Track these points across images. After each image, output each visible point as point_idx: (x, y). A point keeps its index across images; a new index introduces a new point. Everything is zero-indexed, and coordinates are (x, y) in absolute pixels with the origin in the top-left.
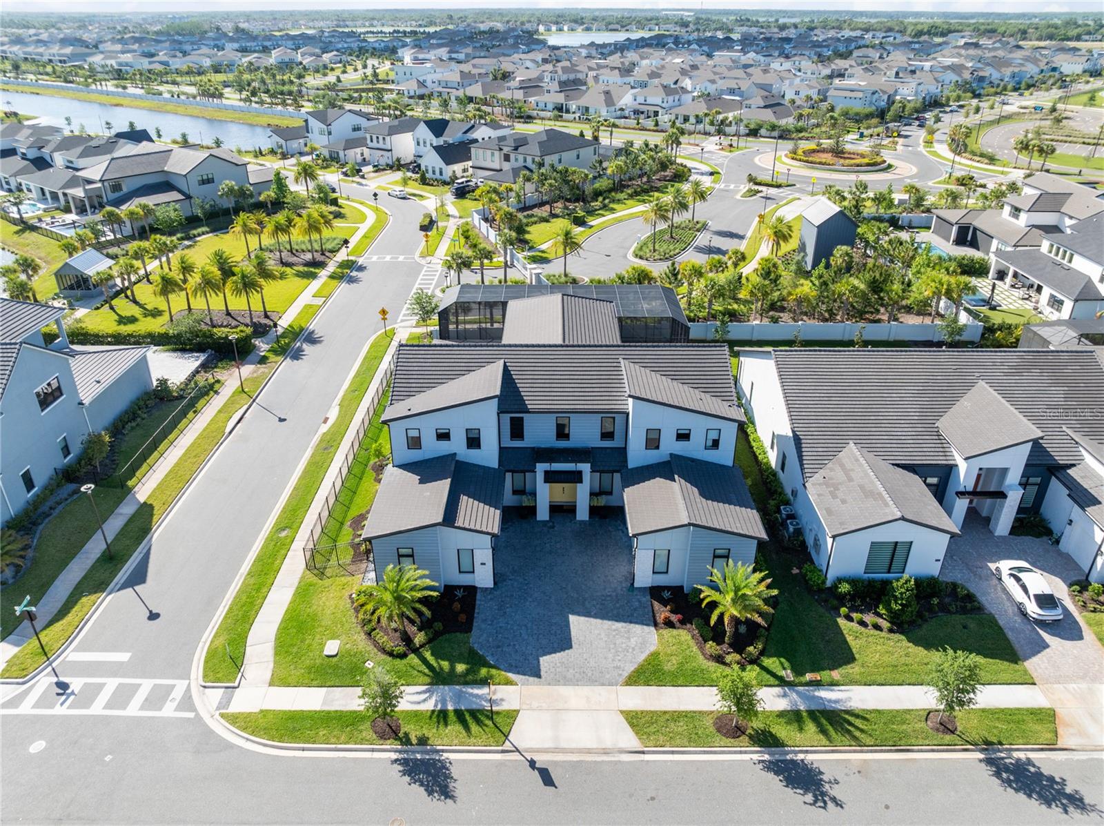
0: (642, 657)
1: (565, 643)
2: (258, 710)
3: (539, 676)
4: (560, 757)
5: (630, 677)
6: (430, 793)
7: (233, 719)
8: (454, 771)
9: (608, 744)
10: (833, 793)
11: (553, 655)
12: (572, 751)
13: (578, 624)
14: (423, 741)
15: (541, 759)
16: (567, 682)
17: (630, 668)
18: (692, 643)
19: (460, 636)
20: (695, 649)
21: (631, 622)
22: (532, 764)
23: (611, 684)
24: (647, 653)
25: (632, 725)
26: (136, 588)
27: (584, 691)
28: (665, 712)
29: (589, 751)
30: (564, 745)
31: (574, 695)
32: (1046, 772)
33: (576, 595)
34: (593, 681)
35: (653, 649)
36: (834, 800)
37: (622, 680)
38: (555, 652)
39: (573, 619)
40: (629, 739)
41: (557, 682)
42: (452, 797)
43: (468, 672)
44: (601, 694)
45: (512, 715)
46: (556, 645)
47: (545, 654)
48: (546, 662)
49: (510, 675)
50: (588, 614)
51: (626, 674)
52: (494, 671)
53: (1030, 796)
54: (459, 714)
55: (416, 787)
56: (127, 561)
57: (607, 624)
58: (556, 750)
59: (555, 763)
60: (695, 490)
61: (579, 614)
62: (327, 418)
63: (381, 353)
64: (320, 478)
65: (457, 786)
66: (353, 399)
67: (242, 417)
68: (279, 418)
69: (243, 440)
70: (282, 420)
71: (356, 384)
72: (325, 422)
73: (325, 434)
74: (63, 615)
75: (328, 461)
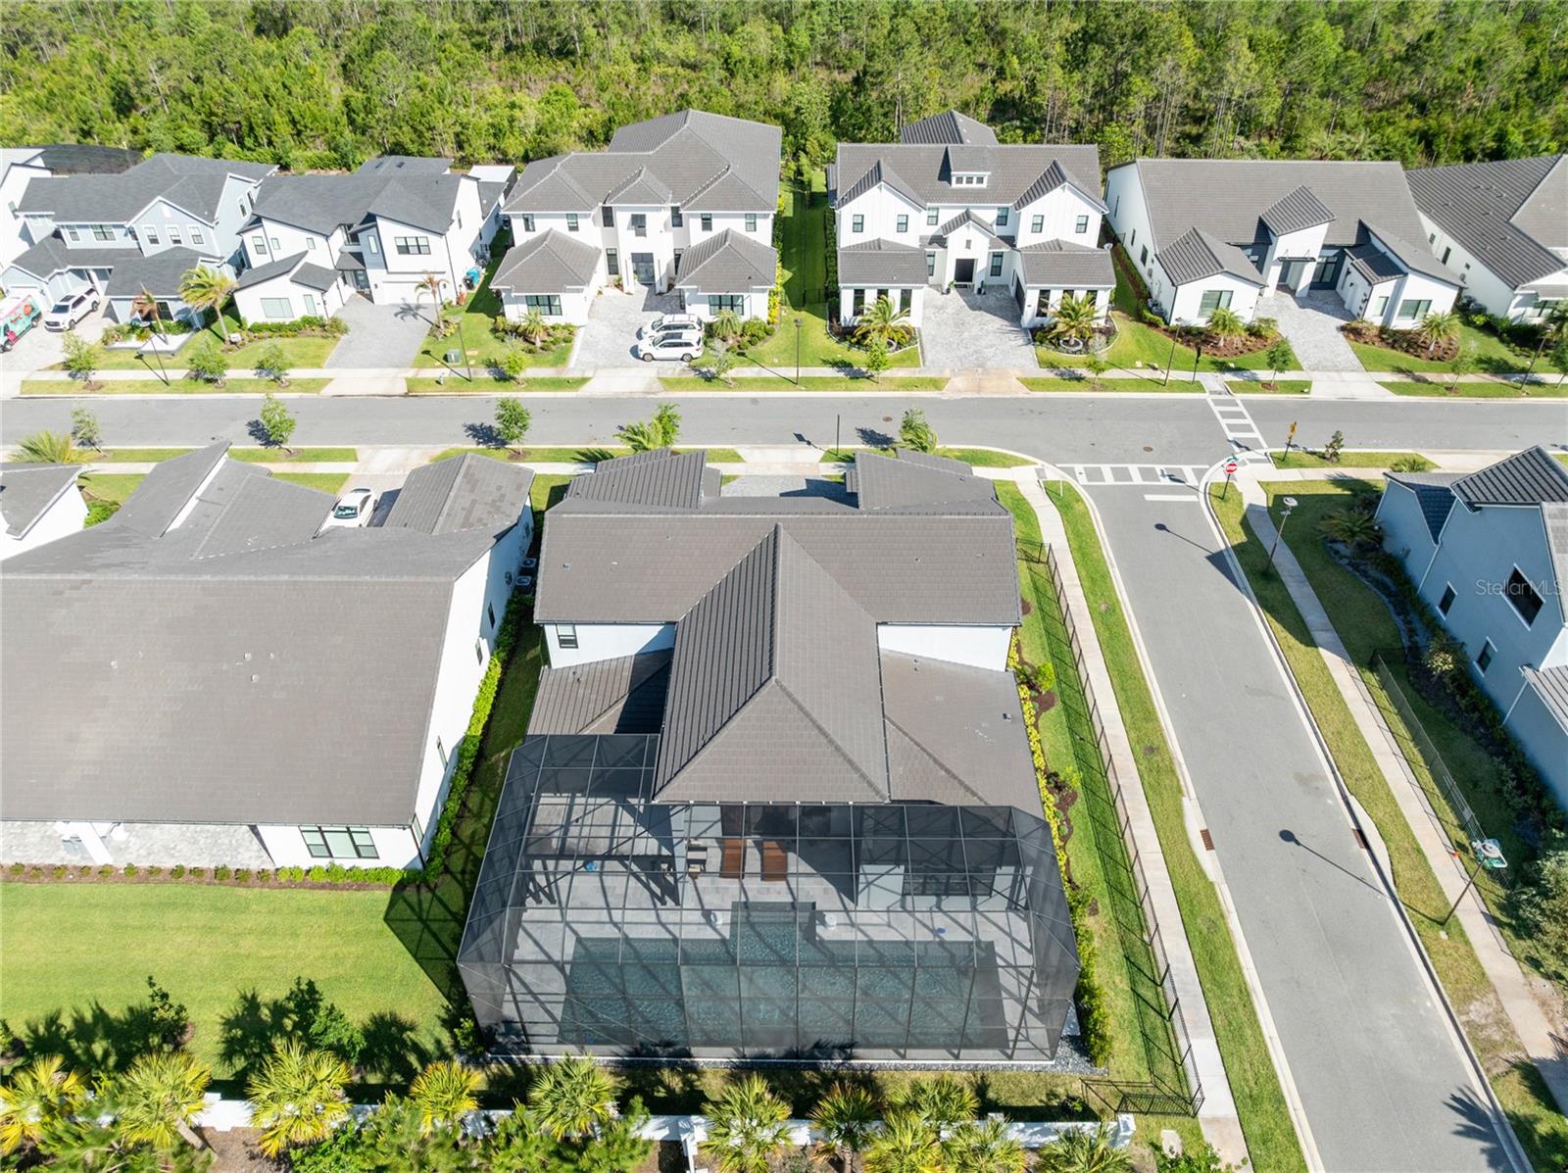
2: (1014, 467)
3: (807, 479)
4: (790, 446)
6: (871, 431)
7: (1024, 462)
8: (860, 440)
12: (781, 448)
15: (803, 445)
22: (809, 443)
26: (1209, 554)
30: (787, 451)
31: (779, 471)
42: (860, 430)
45: (824, 461)
55: (881, 433)
56: (1246, 574)
58: (792, 449)
59: (792, 443)
62: (1209, 845)
63: (1255, 1129)
64: (1118, 688)
65: (855, 433)
66: (1194, 899)
67: (1367, 845)
68: (1298, 843)
69: (1308, 782)
70: (1287, 836)
71: (1223, 956)
72: (1206, 835)
73: (1180, 791)
74: (1242, 524)
75: (1128, 722)
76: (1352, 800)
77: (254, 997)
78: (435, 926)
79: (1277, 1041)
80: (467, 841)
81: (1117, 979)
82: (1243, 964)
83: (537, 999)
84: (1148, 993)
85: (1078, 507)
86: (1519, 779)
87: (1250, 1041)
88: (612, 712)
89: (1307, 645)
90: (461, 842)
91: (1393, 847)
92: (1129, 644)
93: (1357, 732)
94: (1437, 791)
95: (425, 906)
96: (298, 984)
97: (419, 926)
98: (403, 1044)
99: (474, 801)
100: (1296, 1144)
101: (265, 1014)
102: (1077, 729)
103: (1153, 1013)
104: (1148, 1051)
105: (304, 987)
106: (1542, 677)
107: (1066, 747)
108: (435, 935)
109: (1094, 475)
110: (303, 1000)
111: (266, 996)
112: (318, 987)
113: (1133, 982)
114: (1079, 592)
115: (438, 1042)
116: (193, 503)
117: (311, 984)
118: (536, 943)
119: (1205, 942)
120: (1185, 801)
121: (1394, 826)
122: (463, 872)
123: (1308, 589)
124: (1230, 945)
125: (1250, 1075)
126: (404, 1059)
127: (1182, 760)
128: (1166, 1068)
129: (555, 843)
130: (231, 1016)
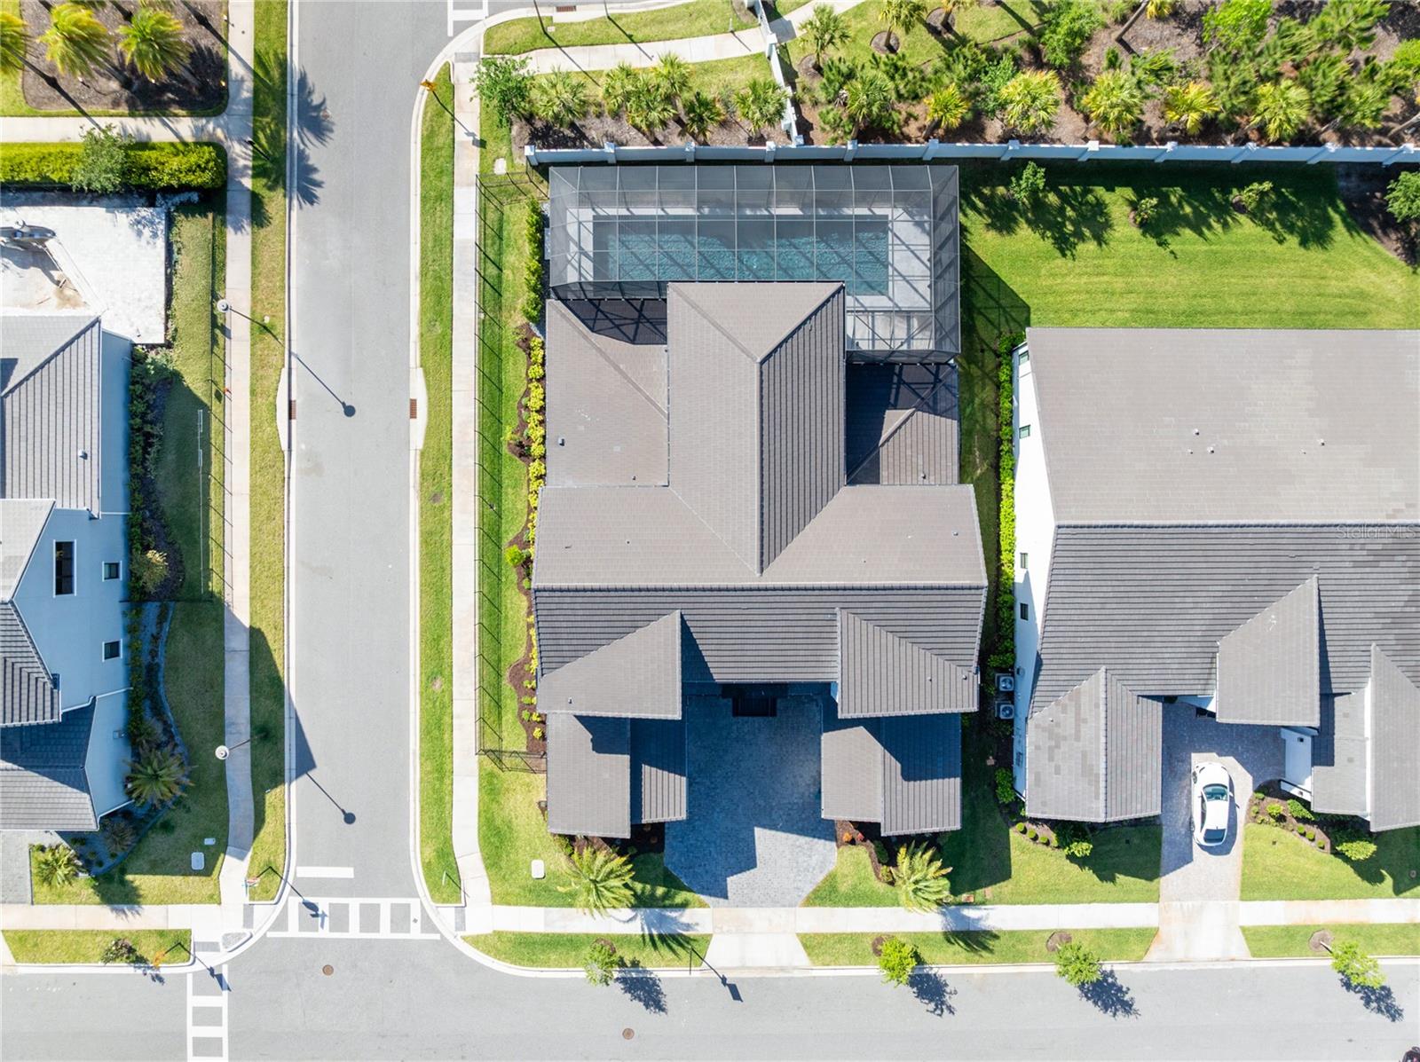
0: (821, 878)
1: (749, 862)
2: (490, 931)
3: (726, 897)
4: (746, 974)
5: (808, 898)
6: (647, 1006)
7: (475, 941)
8: (663, 987)
9: (784, 963)
10: (950, 1002)
11: (739, 875)
12: (756, 968)
13: (765, 839)
14: (635, 964)
15: (731, 977)
16: (753, 903)
17: (808, 889)
18: (868, 861)
19: (655, 856)
20: (870, 869)
22: (724, 980)
23: (791, 905)
24: (826, 873)
25: (805, 947)
26: (311, 773)
27: (767, 912)
28: (834, 935)
29: (769, 968)
30: (749, 964)
31: (758, 916)
32: (1119, 982)
33: (763, 804)
34: (775, 903)
35: (831, 868)
36: (949, 1008)
37: (800, 901)
38: (740, 871)
39: (758, 831)
40: (801, 958)
41: (744, 904)
42: (663, 1010)
43: (666, 896)
44: (780, 915)
45: (707, 939)
46: (742, 864)
47: (731, 874)
48: (733, 881)
49: (703, 897)
50: (773, 827)
51: (804, 895)
52: (689, 895)
53: (1096, 1003)
54: (662, 938)
55: (636, 1002)
56: (283, 737)
57: (793, 838)
58: (743, 968)
59: (743, 980)
60: (899, 765)
61: (764, 826)
62: (413, 403)
63: (445, 179)
64: (448, 572)
65: (668, 1001)
66: (438, 349)
67: (290, 402)
68: (343, 404)
69: (315, 467)
70: (349, 411)
71: (431, 300)
72: (413, 414)
73: (422, 454)
74: (263, 821)
75: (447, 530)
76: (285, 446)
77: (1100, 244)
78: (992, 303)
79: (412, 241)
80: (987, 381)
81: (511, 277)
82: (418, 298)
83: (907, 246)
84: (492, 270)
85: (430, 853)
86: (146, 452)
87: (430, 238)
88: (891, 430)
89: (259, 631)
90: (991, 379)
91: (271, 399)
92: (424, 631)
93: (254, 516)
94: (213, 452)
95: (1003, 319)
96: (1073, 255)
97: (1003, 302)
98: (989, 215)
99: (991, 422)
100: (423, 171)
101: (1087, 233)
102: (495, 517)
103: (491, 256)
104: (501, 228)
105: (1068, 253)
106: (88, 502)
107: (507, 494)
108: (990, 296)
109: (401, 918)
110: (1065, 243)
111: (1092, 246)
112: (1058, 254)
113: (499, 277)
114: (457, 708)
115: (966, 215)
116: (1368, 732)
117: (1064, 255)
118: (916, 290)
119: (439, 314)
120: (420, 446)
121: (261, 418)
122: (983, 351)
123: (229, 712)
124: (423, 312)
125: (438, 214)
126: (986, 204)
127: (412, 490)
128: (492, 216)
129: (915, 323)
130: (1109, 231)
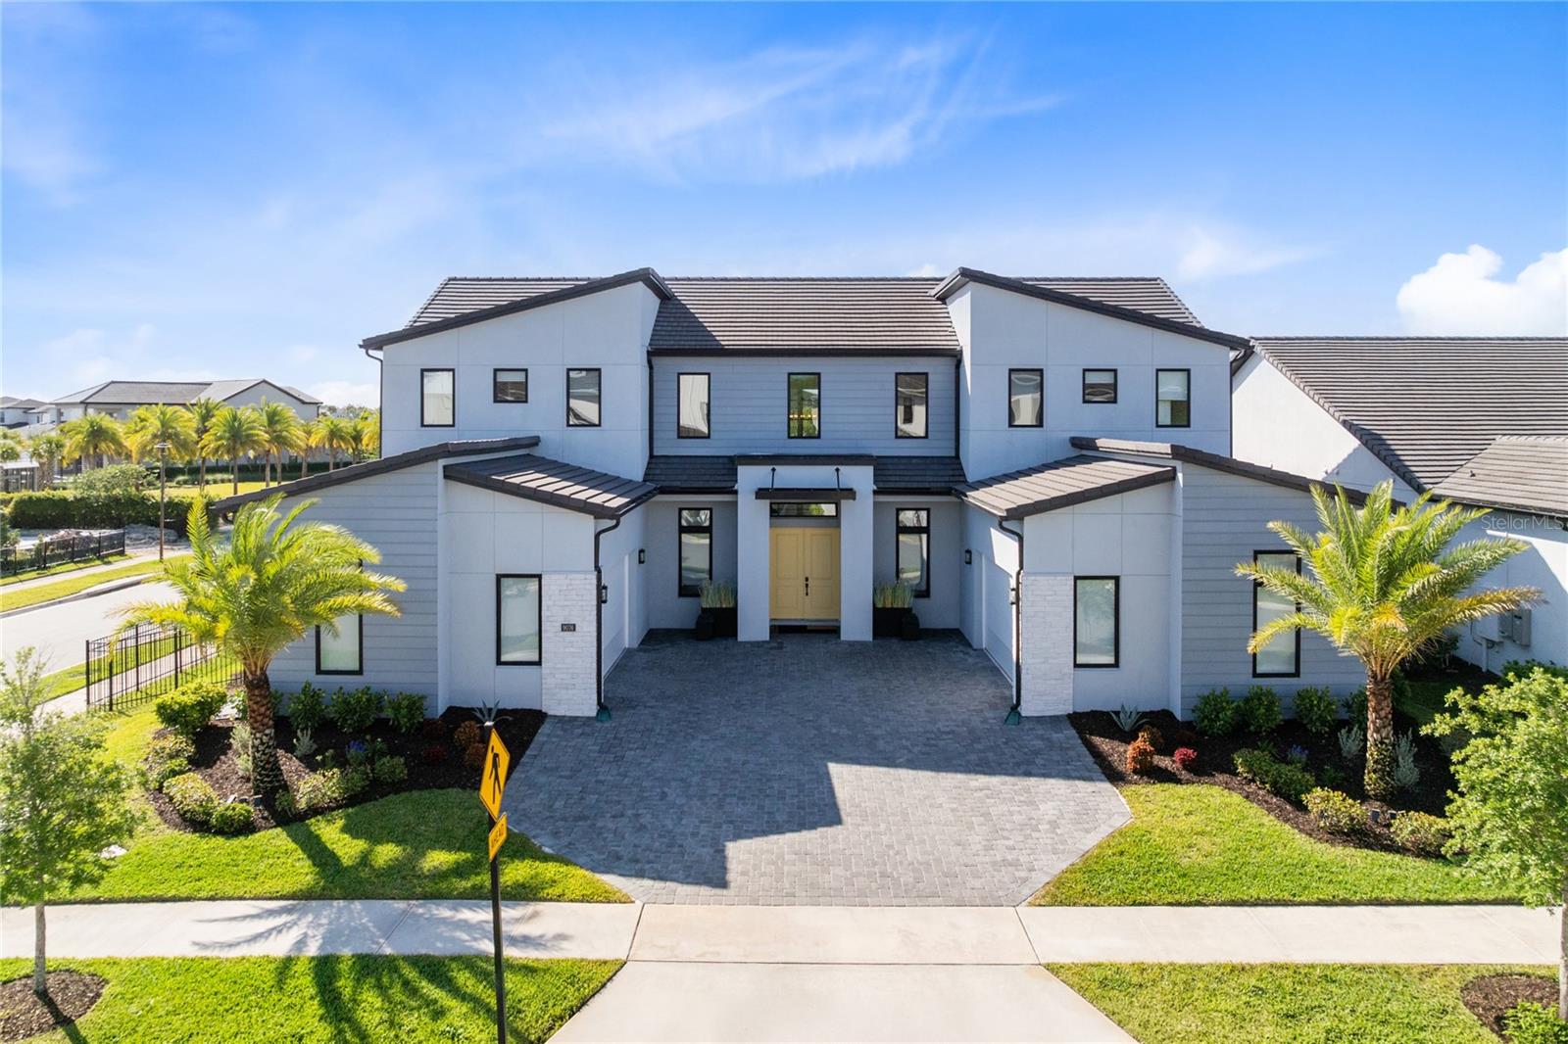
0: (1088, 841)
3: (723, 884)
11: (774, 838)
13: (848, 780)
21: (1028, 774)
24: (1104, 830)
37: (1030, 892)
38: (779, 829)
39: (834, 768)
46: (780, 818)
47: (737, 837)
48: (747, 852)
52: (550, 870)
